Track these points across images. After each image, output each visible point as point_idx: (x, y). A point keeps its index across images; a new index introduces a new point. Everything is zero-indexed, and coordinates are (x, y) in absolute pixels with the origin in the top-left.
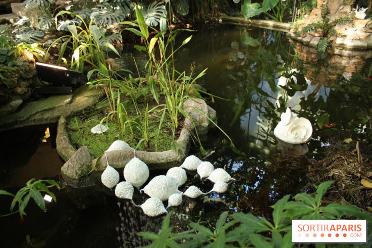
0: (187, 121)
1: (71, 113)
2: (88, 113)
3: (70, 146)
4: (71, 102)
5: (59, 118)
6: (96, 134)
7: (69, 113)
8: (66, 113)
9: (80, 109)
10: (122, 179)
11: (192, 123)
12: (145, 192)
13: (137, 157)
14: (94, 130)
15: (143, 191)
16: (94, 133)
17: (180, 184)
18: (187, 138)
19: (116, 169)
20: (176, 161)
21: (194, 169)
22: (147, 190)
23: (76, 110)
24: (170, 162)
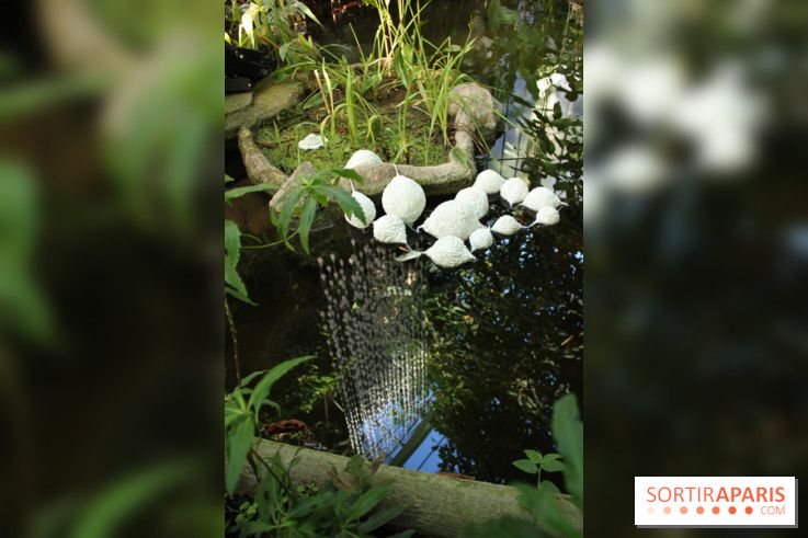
0: (461, 119)
1: (258, 120)
2: (285, 121)
3: (274, 168)
4: (252, 104)
5: (237, 130)
6: (309, 150)
7: (253, 123)
8: (249, 121)
9: (271, 114)
10: (380, 212)
11: (471, 122)
12: (426, 231)
13: (400, 173)
14: (304, 144)
15: (422, 230)
16: (306, 148)
17: (482, 214)
18: (471, 144)
19: (368, 196)
20: (463, 180)
21: (496, 191)
22: (429, 226)
23: (265, 116)
24: (455, 182)
